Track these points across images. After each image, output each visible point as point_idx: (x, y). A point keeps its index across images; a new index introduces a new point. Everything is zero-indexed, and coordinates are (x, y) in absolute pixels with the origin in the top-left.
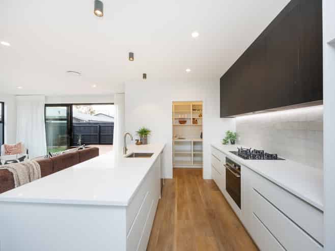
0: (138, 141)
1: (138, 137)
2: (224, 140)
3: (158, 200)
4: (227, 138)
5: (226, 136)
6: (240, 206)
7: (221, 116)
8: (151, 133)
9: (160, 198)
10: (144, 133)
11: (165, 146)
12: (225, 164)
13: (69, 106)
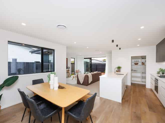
0: (117, 70)
1: (117, 69)
2: (157, 72)
3: (125, 90)
4: (160, 71)
5: (159, 70)
6: (158, 93)
7: (156, 62)
8: (122, 68)
9: (126, 89)
10: (119, 68)
11: (128, 73)
12: (154, 80)
13: (90, 59)
